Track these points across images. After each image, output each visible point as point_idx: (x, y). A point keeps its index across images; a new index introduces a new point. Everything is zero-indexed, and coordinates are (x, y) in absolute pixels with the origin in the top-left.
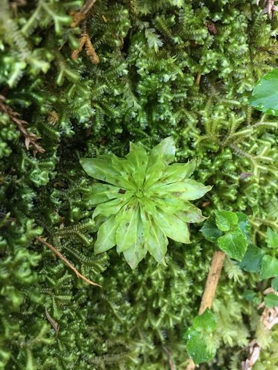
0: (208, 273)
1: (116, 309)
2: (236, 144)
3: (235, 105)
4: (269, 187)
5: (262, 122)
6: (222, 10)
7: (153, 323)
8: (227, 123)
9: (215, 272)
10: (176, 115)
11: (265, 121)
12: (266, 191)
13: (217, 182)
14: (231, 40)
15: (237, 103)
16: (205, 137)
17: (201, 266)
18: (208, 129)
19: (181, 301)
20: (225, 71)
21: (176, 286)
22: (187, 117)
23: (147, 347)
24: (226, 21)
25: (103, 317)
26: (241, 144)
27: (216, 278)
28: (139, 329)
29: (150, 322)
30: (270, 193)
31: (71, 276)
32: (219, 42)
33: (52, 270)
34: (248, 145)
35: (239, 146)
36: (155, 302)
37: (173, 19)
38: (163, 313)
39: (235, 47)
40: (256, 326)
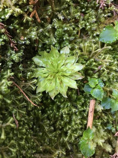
0: (88, 112)
1: (47, 129)
2: (96, 57)
3: (94, 41)
4: (112, 75)
5: (105, 47)
6: (85, 8)
7: (64, 139)
8: (91, 48)
9: (91, 111)
10: (71, 45)
11: (106, 46)
12: (111, 77)
13: (89, 72)
14: (90, 18)
15: (94, 40)
16: (82, 53)
17: (85, 108)
18: (83, 50)
19: (77, 127)
20: (88, 27)
21: (74, 118)
22: (75, 46)
23: (62, 153)
24: (87, 12)
25: (41, 134)
26: (97, 56)
27: (92, 114)
28: (58, 145)
29: (63, 139)
30: (112, 77)
31: (26, 103)
32: (85, 18)
33: (18, 97)
34: (101, 57)
35: (97, 57)
36: (65, 128)
37: (68, 12)
38: (69, 133)
39: (91, 20)
40: (115, 146)
